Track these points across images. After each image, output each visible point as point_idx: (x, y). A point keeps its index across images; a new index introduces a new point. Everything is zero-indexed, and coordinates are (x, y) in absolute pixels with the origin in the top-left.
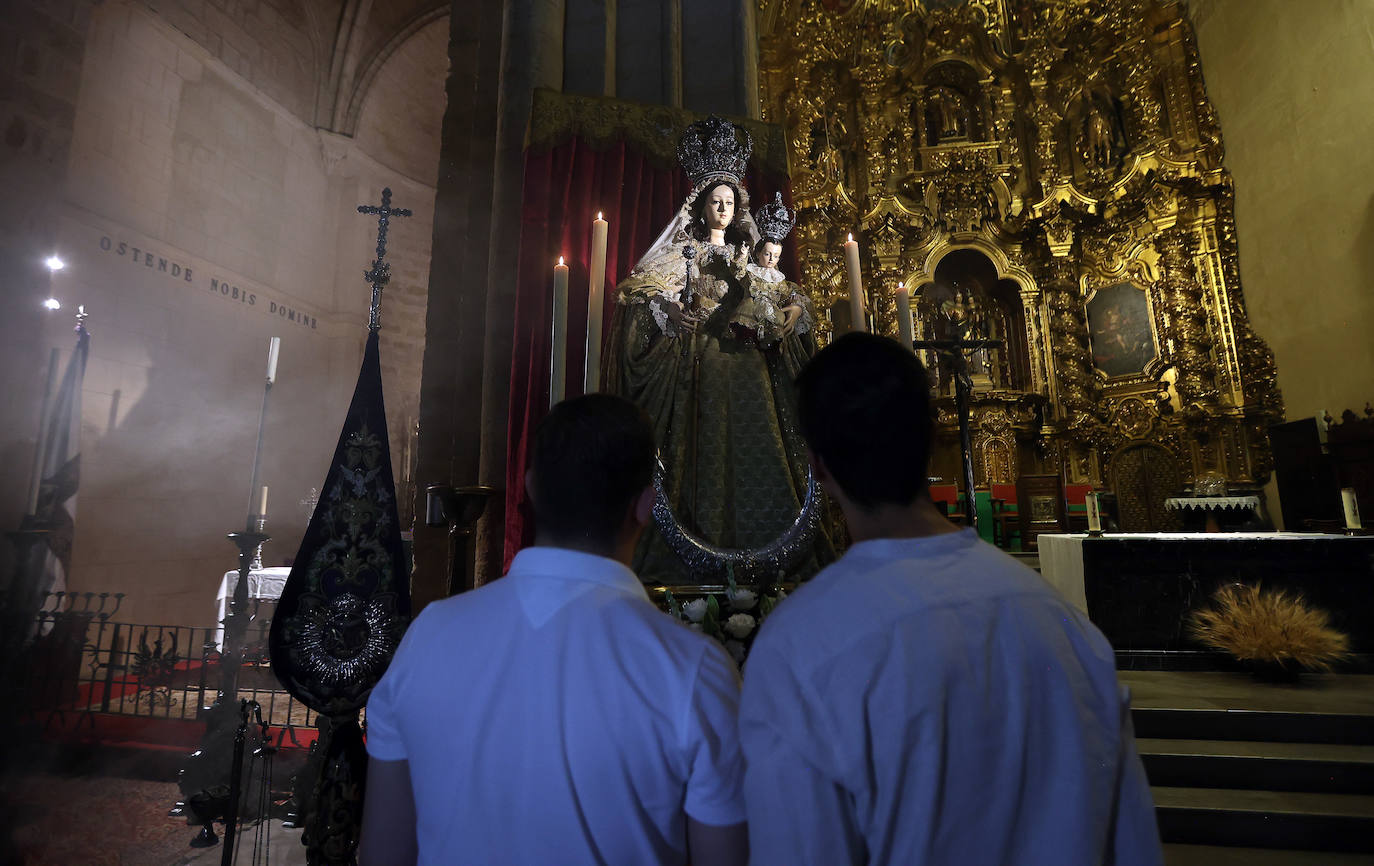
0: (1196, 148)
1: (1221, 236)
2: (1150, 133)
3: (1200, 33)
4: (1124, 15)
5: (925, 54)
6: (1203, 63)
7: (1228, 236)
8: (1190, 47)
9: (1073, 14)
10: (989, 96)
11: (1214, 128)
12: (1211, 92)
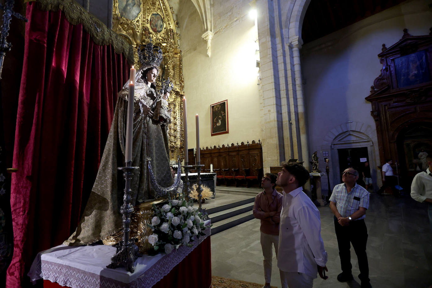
0: (179, 85)
1: (181, 106)
2: (171, 77)
3: (184, 59)
4: (170, 46)
5: (118, 29)
6: (183, 66)
7: (182, 107)
8: (181, 61)
9: (158, 40)
10: (134, 51)
11: (183, 82)
12: (183, 73)
